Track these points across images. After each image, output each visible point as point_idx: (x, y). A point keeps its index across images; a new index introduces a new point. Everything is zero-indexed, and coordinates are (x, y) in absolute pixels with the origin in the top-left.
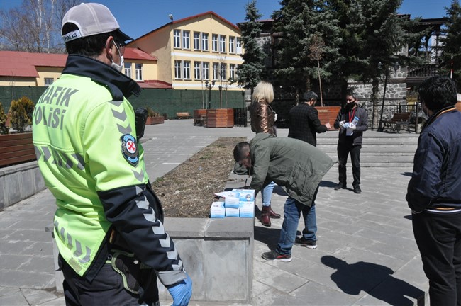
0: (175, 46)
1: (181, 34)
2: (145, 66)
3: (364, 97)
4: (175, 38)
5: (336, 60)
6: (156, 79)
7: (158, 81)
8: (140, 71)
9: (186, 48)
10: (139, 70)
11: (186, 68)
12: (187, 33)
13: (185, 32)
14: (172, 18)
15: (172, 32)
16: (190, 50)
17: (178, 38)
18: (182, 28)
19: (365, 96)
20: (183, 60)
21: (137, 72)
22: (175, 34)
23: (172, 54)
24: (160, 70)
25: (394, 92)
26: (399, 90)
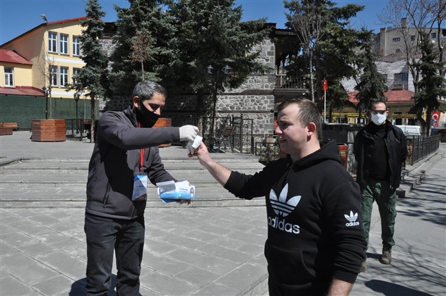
0: (50, 49)
1: (58, 37)
2: (17, 71)
3: (230, 110)
4: (50, 41)
5: (171, 64)
6: (31, 85)
7: (33, 88)
8: (11, 76)
9: (63, 53)
10: (9, 74)
11: (64, 74)
12: (65, 36)
13: (62, 35)
14: (45, 19)
15: (46, 34)
16: (69, 56)
17: (54, 42)
18: (59, 30)
19: (231, 107)
20: (59, 65)
21: (6, 77)
22: (50, 37)
23: (46, 58)
24: (34, 76)
25: (262, 104)
26: (266, 102)
